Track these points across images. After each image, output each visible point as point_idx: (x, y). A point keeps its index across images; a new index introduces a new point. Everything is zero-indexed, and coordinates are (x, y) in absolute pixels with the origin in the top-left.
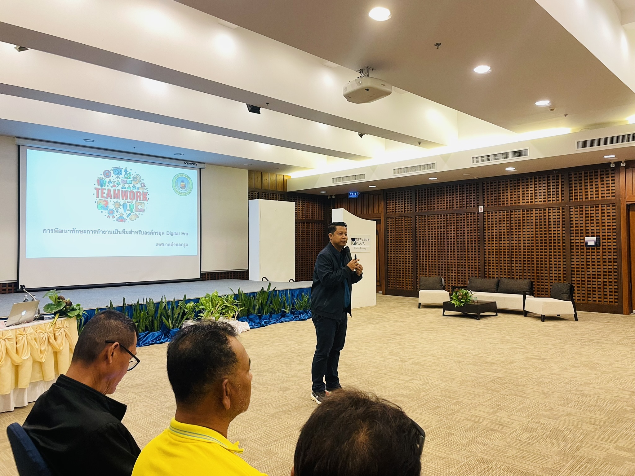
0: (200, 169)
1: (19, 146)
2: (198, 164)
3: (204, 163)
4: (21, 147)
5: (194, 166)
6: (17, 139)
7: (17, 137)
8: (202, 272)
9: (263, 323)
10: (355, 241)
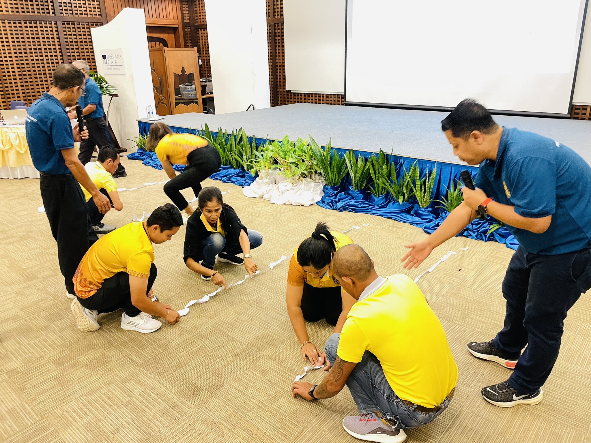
8: (573, 104)
9: (339, 205)
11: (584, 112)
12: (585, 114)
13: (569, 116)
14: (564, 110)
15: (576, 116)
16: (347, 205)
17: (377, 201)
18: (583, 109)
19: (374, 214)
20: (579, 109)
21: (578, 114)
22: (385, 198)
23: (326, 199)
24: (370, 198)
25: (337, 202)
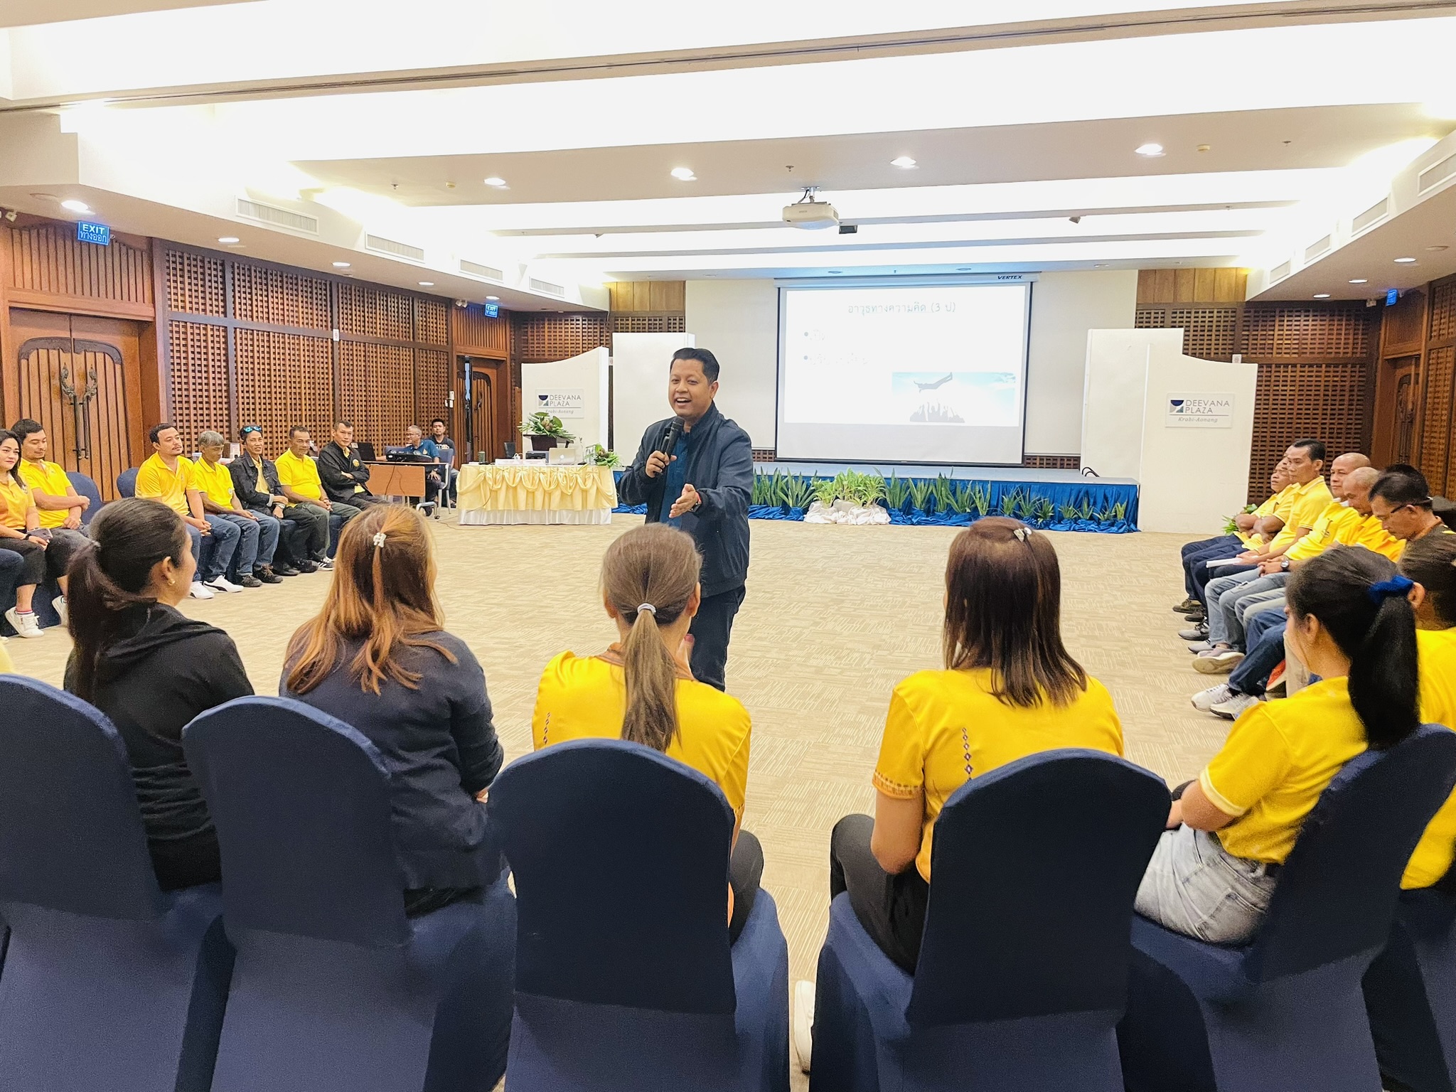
0: (1032, 283)
1: (779, 289)
2: (1023, 275)
3: (1040, 272)
4: (782, 289)
5: (1019, 280)
6: (777, 281)
7: (777, 279)
8: (1025, 454)
9: (915, 521)
10: (1183, 405)
11: (1034, 461)
12: (1034, 463)
13: (1022, 465)
14: (1018, 460)
15: (1028, 465)
16: (920, 520)
17: (943, 516)
18: (1034, 459)
19: (944, 525)
20: (1030, 459)
21: (1029, 463)
22: (947, 514)
23: (897, 518)
24: (934, 515)
25: (910, 519)
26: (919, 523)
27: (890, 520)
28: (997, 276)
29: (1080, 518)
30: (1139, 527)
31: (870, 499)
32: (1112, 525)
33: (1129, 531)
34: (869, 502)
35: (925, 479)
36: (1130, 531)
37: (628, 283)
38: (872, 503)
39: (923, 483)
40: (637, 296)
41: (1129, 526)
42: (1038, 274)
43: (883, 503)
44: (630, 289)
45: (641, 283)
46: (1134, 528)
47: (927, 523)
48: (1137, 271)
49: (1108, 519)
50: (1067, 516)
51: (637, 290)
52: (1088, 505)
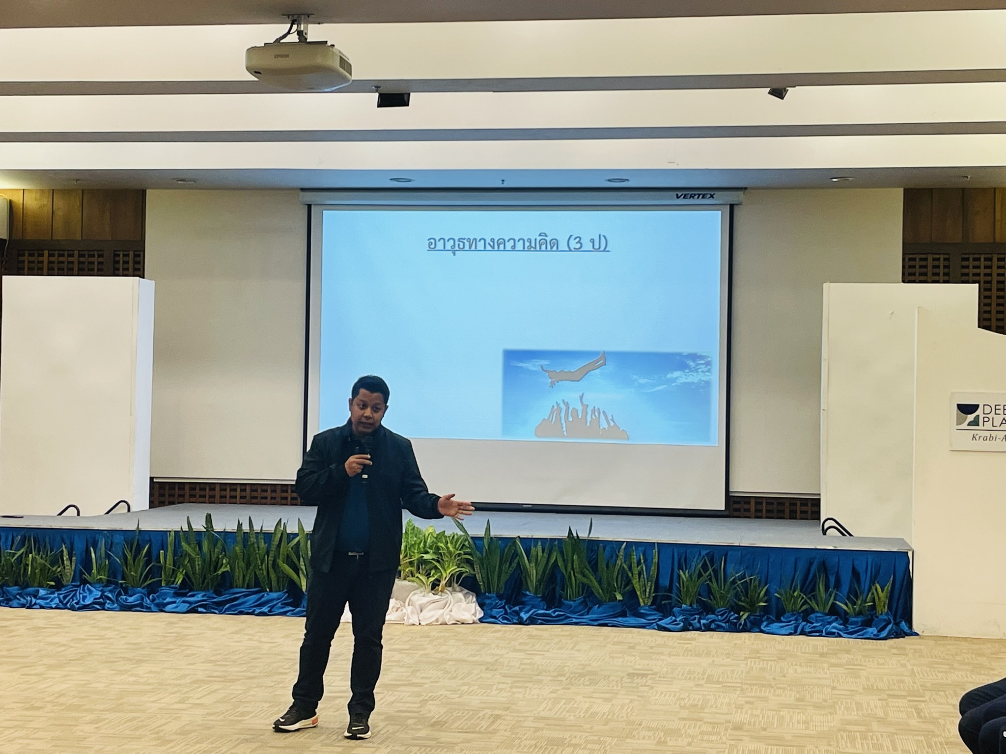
0: (732, 207)
1: (309, 206)
2: (717, 194)
3: (746, 188)
4: (312, 207)
5: (711, 201)
6: (302, 194)
7: (303, 190)
8: (731, 494)
9: (524, 616)
10: (979, 412)
11: (746, 506)
12: (748, 510)
13: (727, 513)
14: (720, 505)
15: (736, 514)
16: (535, 615)
17: (576, 607)
18: (746, 503)
19: (576, 624)
20: (738, 503)
21: (738, 510)
22: (584, 602)
23: (495, 612)
24: (560, 605)
25: (517, 613)
26: (532, 621)
27: (480, 614)
28: (674, 194)
29: (813, 611)
30: (916, 627)
31: (446, 575)
32: (868, 623)
33: (897, 637)
34: (443, 582)
35: (544, 540)
36: (899, 634)
37: (42, 191)
38: (449, 584)
39: (540, 548)
40: (59, 213)
41: (897, 624)
42: (741, 193)
43: (468, 584)
44: (46, 201)
45: (66, 192)
46: (906, 629)
47: (547, 621)
48: (902, 189)
49: (860, 613)
50: (789, 606)
51: (59, 203)
52: (827, 588)
